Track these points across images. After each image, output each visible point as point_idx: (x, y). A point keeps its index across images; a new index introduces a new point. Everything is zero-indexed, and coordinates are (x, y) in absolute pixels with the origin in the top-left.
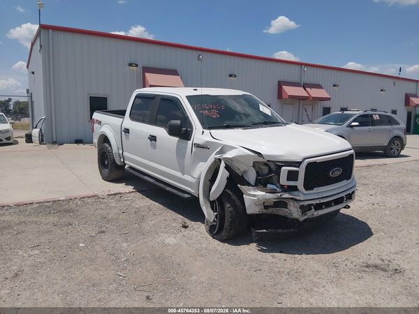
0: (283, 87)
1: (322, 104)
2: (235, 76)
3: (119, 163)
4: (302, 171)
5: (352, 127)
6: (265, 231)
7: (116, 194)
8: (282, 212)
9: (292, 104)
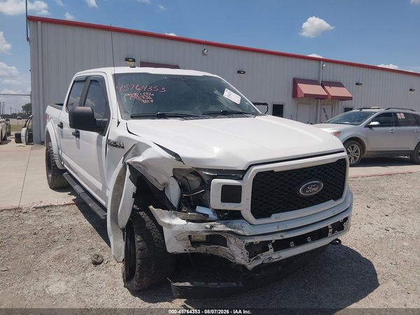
0: (299, 84)
1: (343, 104)
2: (244, 73)
3: (59, 167)
4: (247, 186)
5: (371, 127)
6: (188, 284)
7: (45, 207)
8: (221, 251)
9: (309, 104)
